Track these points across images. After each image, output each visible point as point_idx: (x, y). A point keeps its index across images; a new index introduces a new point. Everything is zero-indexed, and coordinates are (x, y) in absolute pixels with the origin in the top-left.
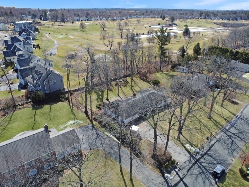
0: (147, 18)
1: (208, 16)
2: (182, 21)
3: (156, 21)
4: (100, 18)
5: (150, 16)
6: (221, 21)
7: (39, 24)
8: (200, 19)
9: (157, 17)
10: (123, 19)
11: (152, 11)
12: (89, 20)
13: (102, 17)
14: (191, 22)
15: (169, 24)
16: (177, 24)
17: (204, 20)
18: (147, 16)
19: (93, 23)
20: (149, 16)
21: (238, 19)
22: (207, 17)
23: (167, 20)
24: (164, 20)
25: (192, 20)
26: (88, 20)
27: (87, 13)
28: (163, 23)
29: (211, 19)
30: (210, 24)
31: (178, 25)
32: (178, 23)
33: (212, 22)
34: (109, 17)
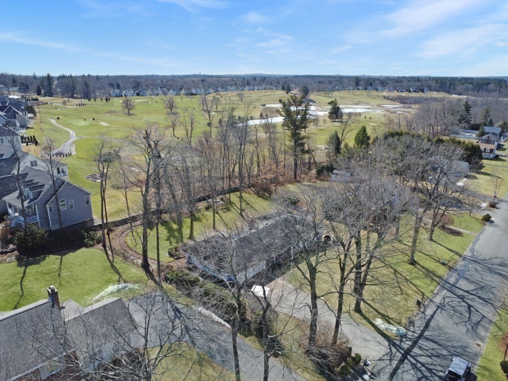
0: (256, 91)
1: (371, 85)
2: (323, 95)
3: (274, 95)
4: (162, 91)
5: (261, 86)
6: (395, 94)
7: (35, 103)
8: (356, 90)
9: (275, 88)
10: (210, 93)
11: (264, 79)
12: (141, 94)
13: (167, 89)
14: (341, 97)
16: (315, 101)
17: (365, 93)
18: (256, 87)
19: (150, 101)
20: (260, 88)
21: (425, 89)
22: (370, 87)
24: (290, 94)
25: (342, 93)
26: (138, 94)
27: (136, 82)
29: (376, 90)
30: (376, 99)
31: (317, 102)
32: (316, 98)
33: (379, 96)
34: (181, 90)
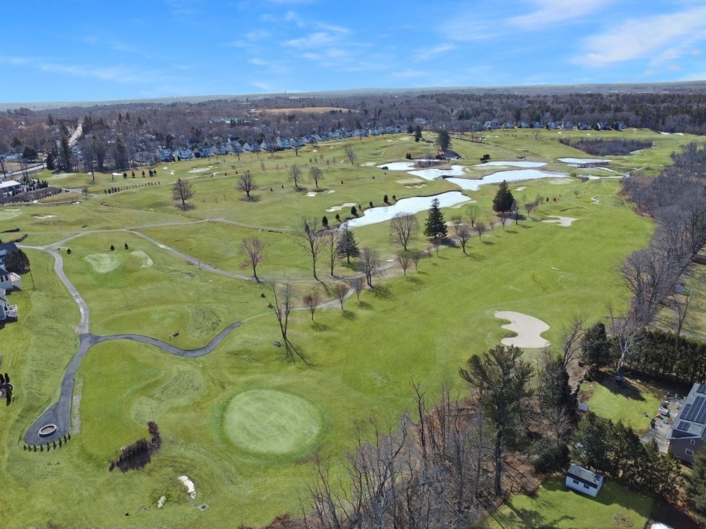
0: (371, 138)
1: (538, 119)
2: (468, 138)
3: (398, 145)
4: (233, 146)
5: (377, 129)
6: (575, 134)
7: (42, 192)
8: (516, 127)
9: (397, 130)
10: (304, 145)
11: (380, 111)
12: (202, 154)
13: (240, 142)
14: (496, 143)
15: (435, 153)
16: (460, 155)
17: (530, 132)
18: (370, 131)
19: (215, 170)
20: (376, 131)
21: (620, 125)
22: (537, 123)
23: (429, 142)
24: (421, 142)
25: (497, 134)
26: (198, 155)
27: (194, 131)
28: (419, 151)
29: (547, 127)
30: (548, 144)
31: (463, 156)
32: (460, 147)
33: (552, 139)
34: (260, 142)
